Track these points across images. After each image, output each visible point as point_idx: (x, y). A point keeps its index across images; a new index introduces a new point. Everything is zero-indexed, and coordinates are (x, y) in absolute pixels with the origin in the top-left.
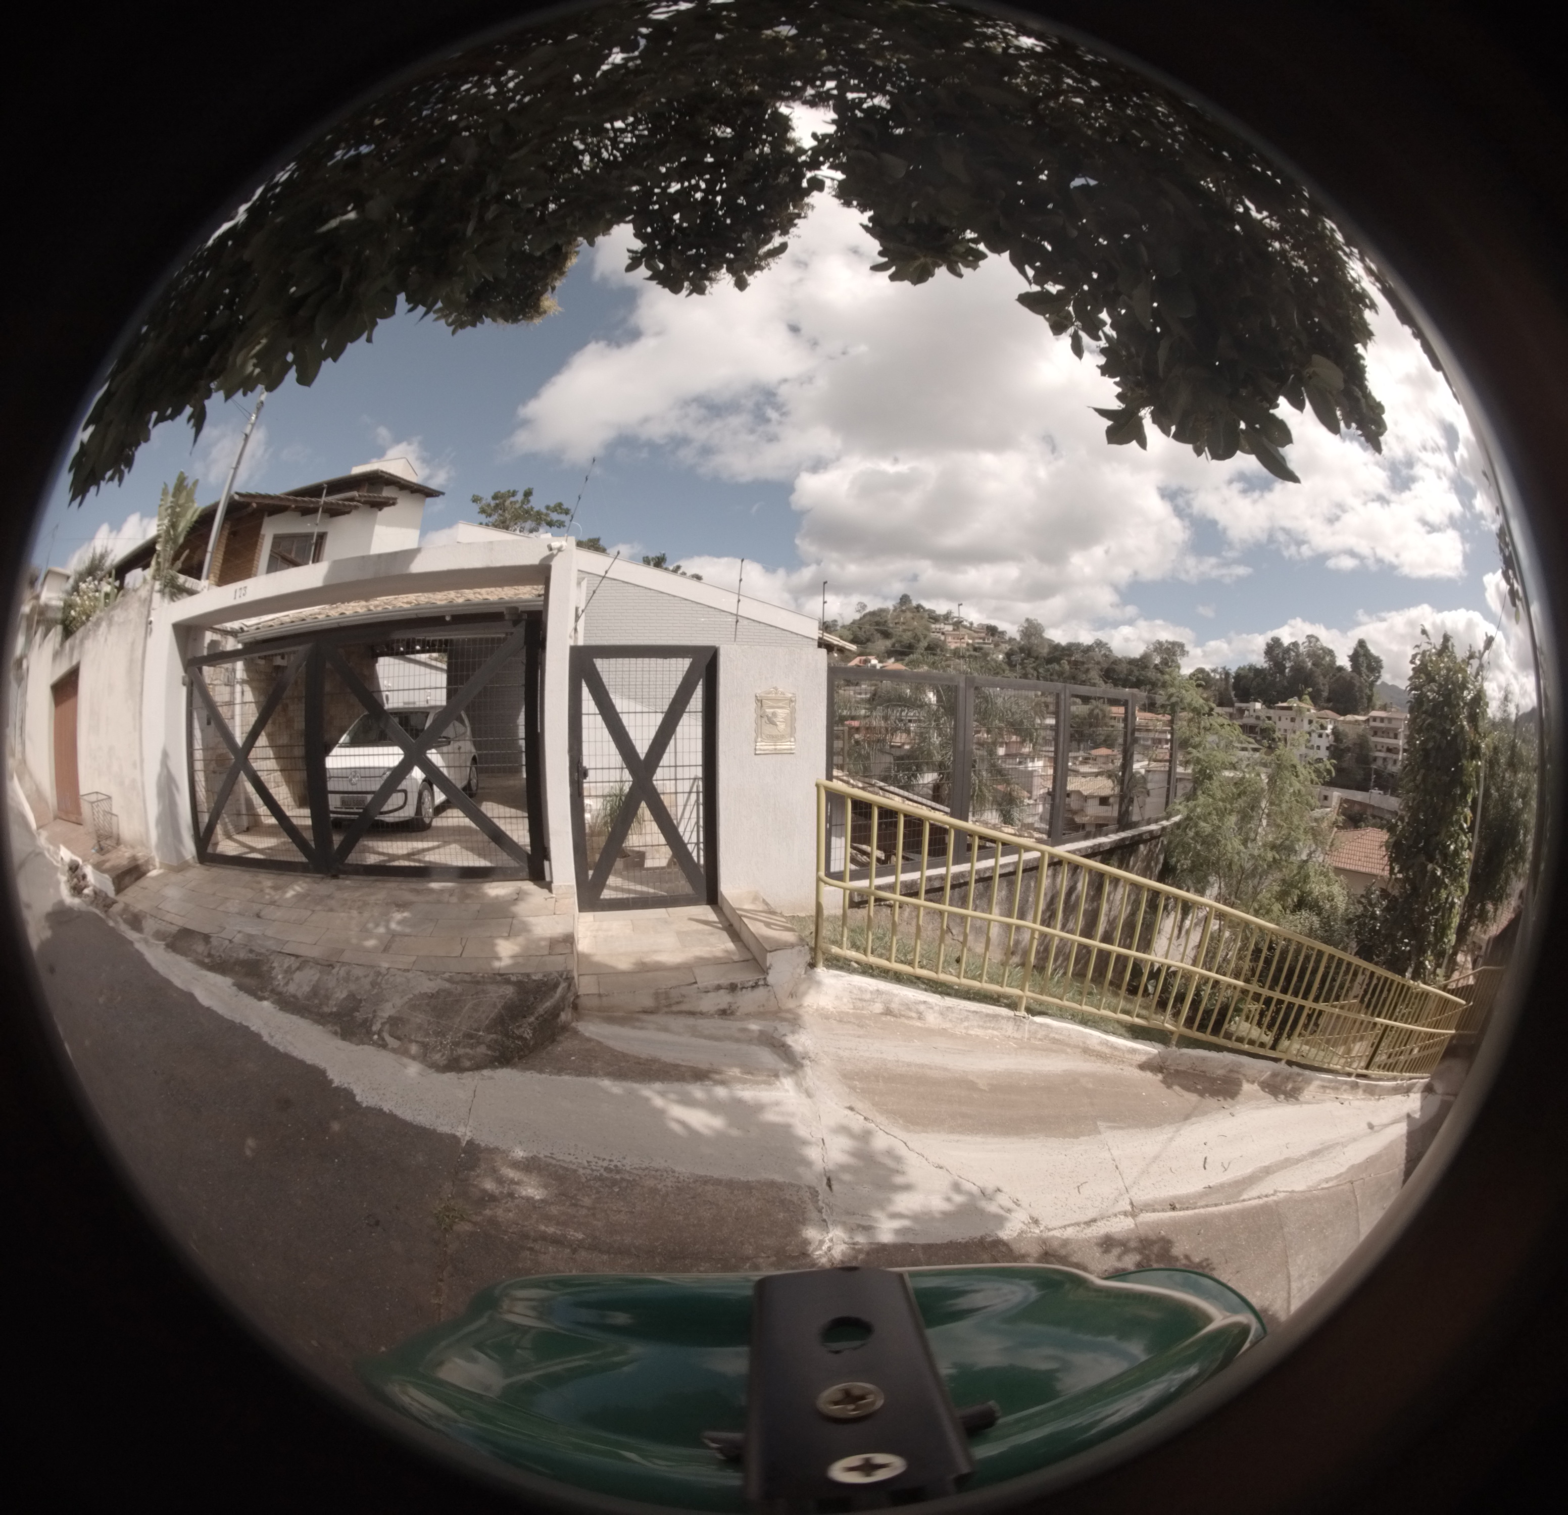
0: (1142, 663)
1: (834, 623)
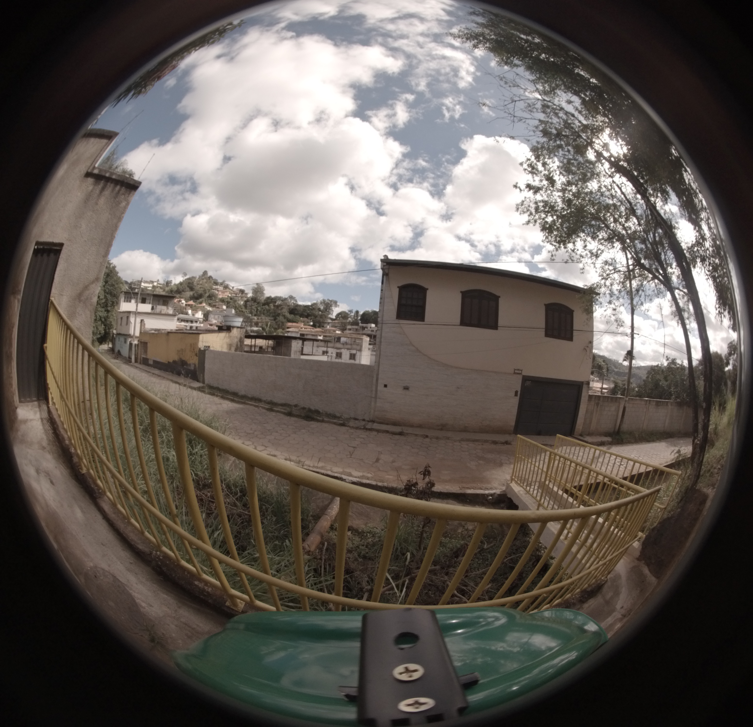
0: (313, 307)
1: (171, 282)
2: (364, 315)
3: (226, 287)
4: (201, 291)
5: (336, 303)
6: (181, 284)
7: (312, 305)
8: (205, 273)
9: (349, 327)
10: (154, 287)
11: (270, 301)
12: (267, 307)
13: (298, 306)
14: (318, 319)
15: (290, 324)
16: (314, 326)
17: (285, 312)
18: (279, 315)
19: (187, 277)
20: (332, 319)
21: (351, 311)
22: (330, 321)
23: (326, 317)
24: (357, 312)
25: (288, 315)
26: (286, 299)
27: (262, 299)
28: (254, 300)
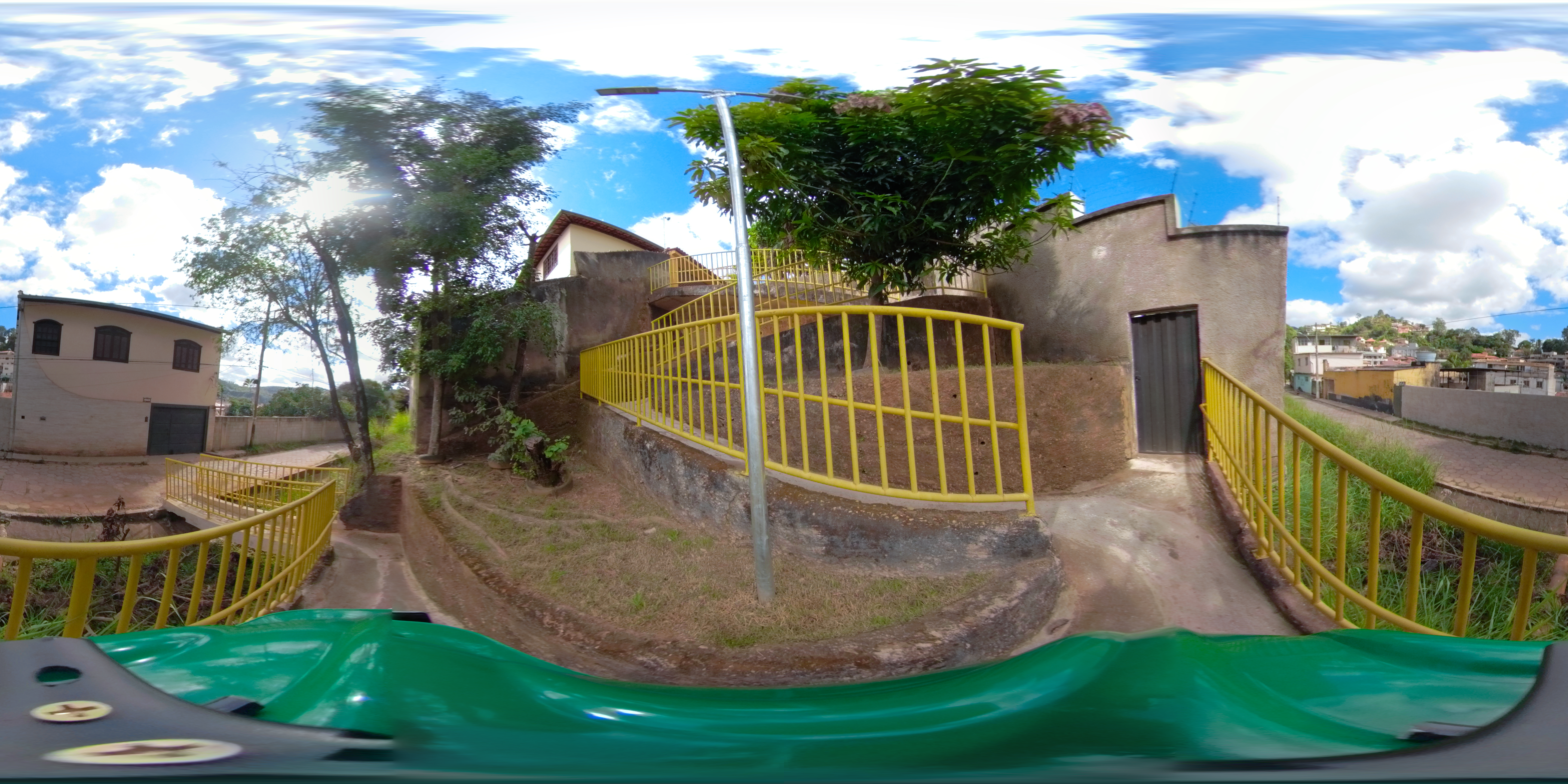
0: (1495, 338)
1: (1345, 323)
2: (1545, 343)
3: (1405, 323)
4: (1379, 329)
5: (1517, 332)
6: (1357, 324)
7: (1495, 336)
8: (1380, 312)
9: (1532, 356)
10: (1327, 329)
11: (1452, 334)
12: (1450, 339)
13: (1480, 337)
14: (1502, 348)
15: (1474, 355)
16: (1498, 355)
17: (1469, 343)
18: (1462, 346)
19: (1362, 317)
20: (1516, 349)
21: (1533, 340)
22: (1513, 350)
23: (1509, 347)
24: (1539, 341)
25: (1471, 346)
26: (1468, 331)
27: (1444, 332)
28: (1436, 333)
